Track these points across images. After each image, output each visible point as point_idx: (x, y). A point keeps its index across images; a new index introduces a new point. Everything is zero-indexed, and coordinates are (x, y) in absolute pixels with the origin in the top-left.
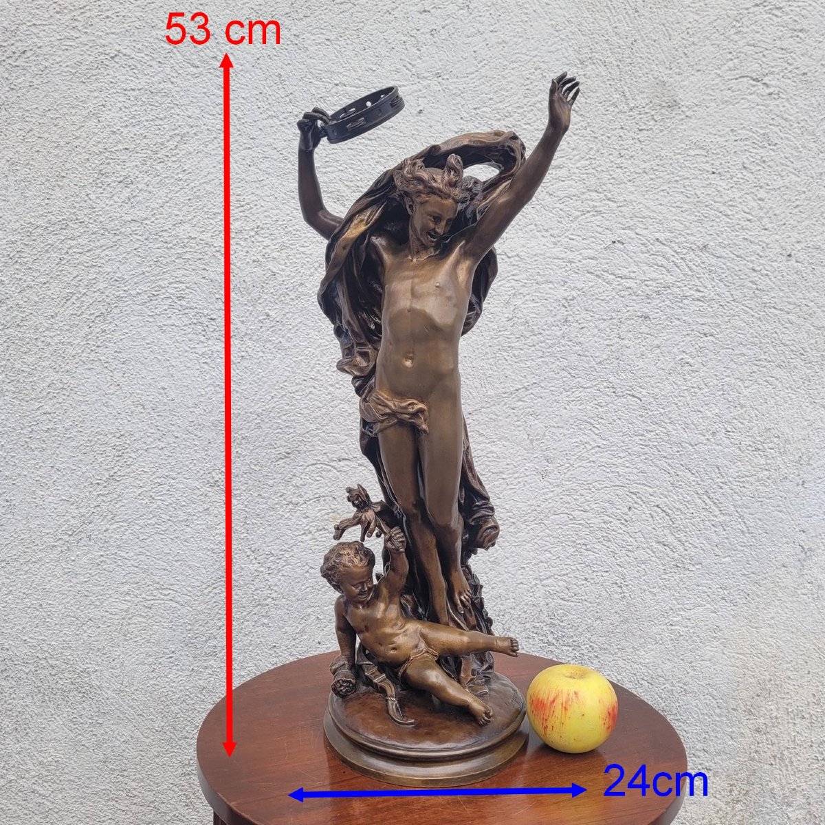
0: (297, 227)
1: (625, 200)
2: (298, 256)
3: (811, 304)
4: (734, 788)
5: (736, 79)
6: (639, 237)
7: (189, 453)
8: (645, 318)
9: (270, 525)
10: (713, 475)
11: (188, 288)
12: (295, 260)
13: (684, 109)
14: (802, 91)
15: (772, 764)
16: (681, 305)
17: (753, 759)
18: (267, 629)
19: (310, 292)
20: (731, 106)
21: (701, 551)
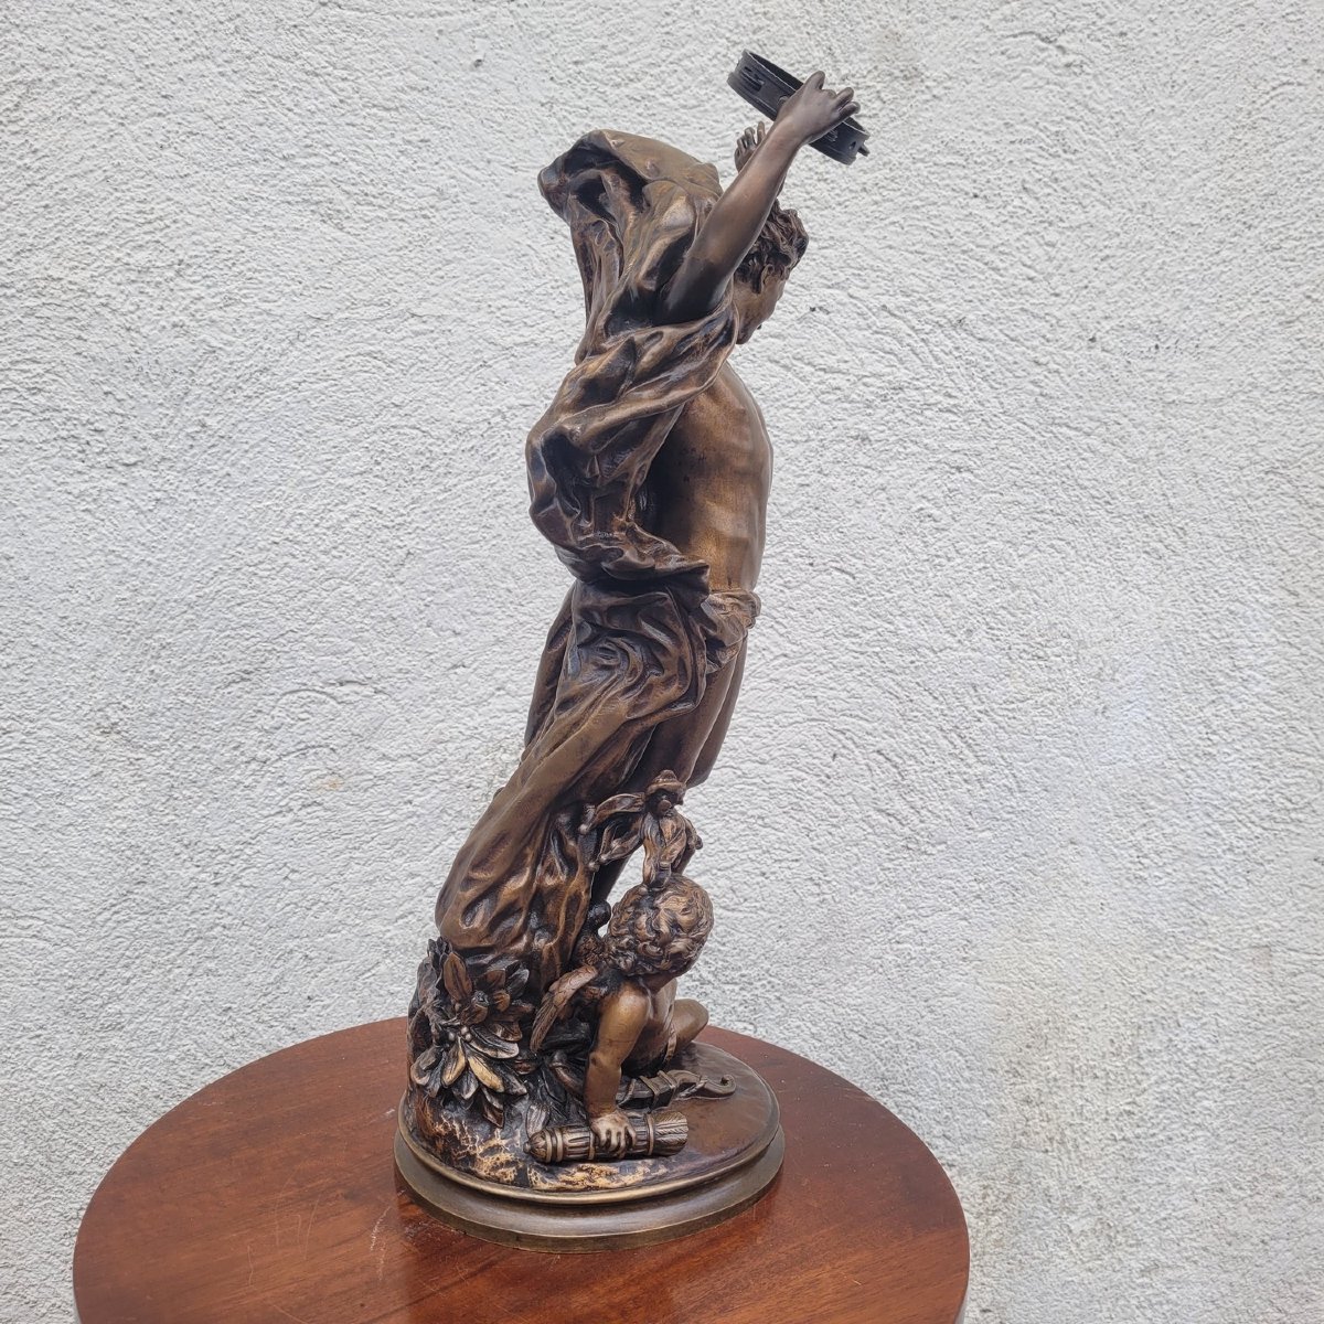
0: (253, 264)
1: (832, 238)
2: (257, 318)
3: (1124, 421)
4: (990, 1192)
5: (1015, 36)
6: (854, 301)
7: (61, 674)
8: (863, 440)
9: (217, 800)
10: (967, 701)
11: (48, 371)
12: (251, 325)
13: (929, 83)
14: (1118, 63)
15: (1047, 1151)
16: (921, 419)
17: (1019, 1146)
18: (214, 980)
19: (282, 384)
20: (1005, 83)
21: (947, 824)
